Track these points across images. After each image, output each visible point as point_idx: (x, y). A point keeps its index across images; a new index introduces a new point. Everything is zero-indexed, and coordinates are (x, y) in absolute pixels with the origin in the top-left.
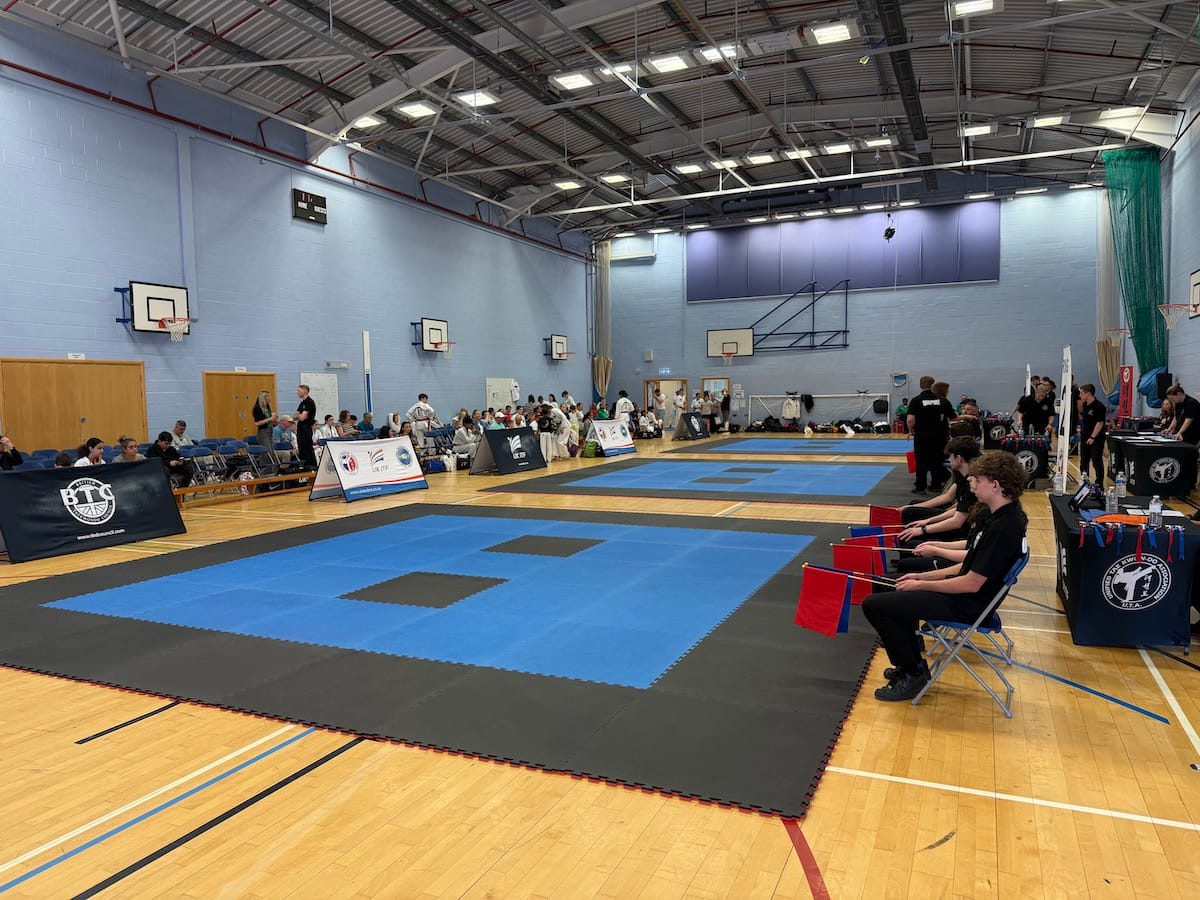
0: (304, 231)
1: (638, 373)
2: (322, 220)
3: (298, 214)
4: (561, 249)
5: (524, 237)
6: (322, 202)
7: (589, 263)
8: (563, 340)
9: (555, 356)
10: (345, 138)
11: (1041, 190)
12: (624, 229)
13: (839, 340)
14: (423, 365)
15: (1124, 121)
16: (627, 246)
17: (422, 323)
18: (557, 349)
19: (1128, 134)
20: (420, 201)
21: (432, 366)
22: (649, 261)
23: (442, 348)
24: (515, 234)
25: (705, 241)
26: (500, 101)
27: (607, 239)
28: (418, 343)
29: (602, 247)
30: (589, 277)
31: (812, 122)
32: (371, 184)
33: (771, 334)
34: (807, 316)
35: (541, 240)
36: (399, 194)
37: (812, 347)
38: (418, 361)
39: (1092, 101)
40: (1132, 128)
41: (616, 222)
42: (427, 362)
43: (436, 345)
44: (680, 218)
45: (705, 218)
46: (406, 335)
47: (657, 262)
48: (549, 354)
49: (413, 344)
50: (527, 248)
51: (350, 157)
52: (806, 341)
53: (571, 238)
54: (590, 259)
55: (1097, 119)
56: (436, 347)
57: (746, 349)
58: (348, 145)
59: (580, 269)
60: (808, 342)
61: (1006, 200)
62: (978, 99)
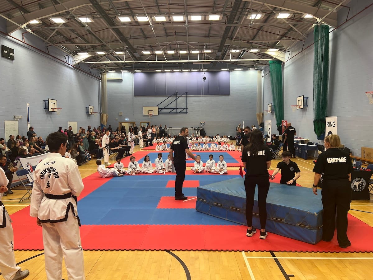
0: (6, 62)
1: (117, 120)
2: (12, 58)
3: (4, 56)
4: (91, 75)
5: (80, 70)
6: (12, 51)
7: (99, 80)
8: (92, 107)
9: (90, 114)
10: (25, 27)
11: (241, 69)
12: (111, 69)
13: (185, 111)
14: (47, 117)
15: (273, 53)
16: (111, 75)
17: (48, 101)
18: (91, 111)
19: (274, 57)
20: (47, 54)
21: (51, 117)
22: (120, 81)
23: (55, 110)
24: (77, 68)
25: (140, 76)
26: (94, 21)
27: (105, 72)
28: (46, 108)
29: (103, 75)
30: (99, 85)
31: (184, 42)
32: (31, 46)
33: (164, 108)
34: (174, 103)
35: (85, 71)
36: (40, 51)
37: (177, 113)
38: (46, 115)
39: (267, 46)
40: (276, 55)
41: (109, 67)
42: (49, 116)
43: (53, 109)
44: (132, 67)
45: (141, 68)
46: (42, 106)
47: (123, 81)
48: (88, 113)
49: (44, 109)
50: (81, 74)
51: (22, 34)
52: (174, 111)
53: (94, 71)
54: (99, 79)
55: (266, 51)
56: (53, 110)
57: (156, 113)
58: (26, 30)
59: (96, 82)
60: (175, 111)
61: (231, 71)
62: (235, 42)
